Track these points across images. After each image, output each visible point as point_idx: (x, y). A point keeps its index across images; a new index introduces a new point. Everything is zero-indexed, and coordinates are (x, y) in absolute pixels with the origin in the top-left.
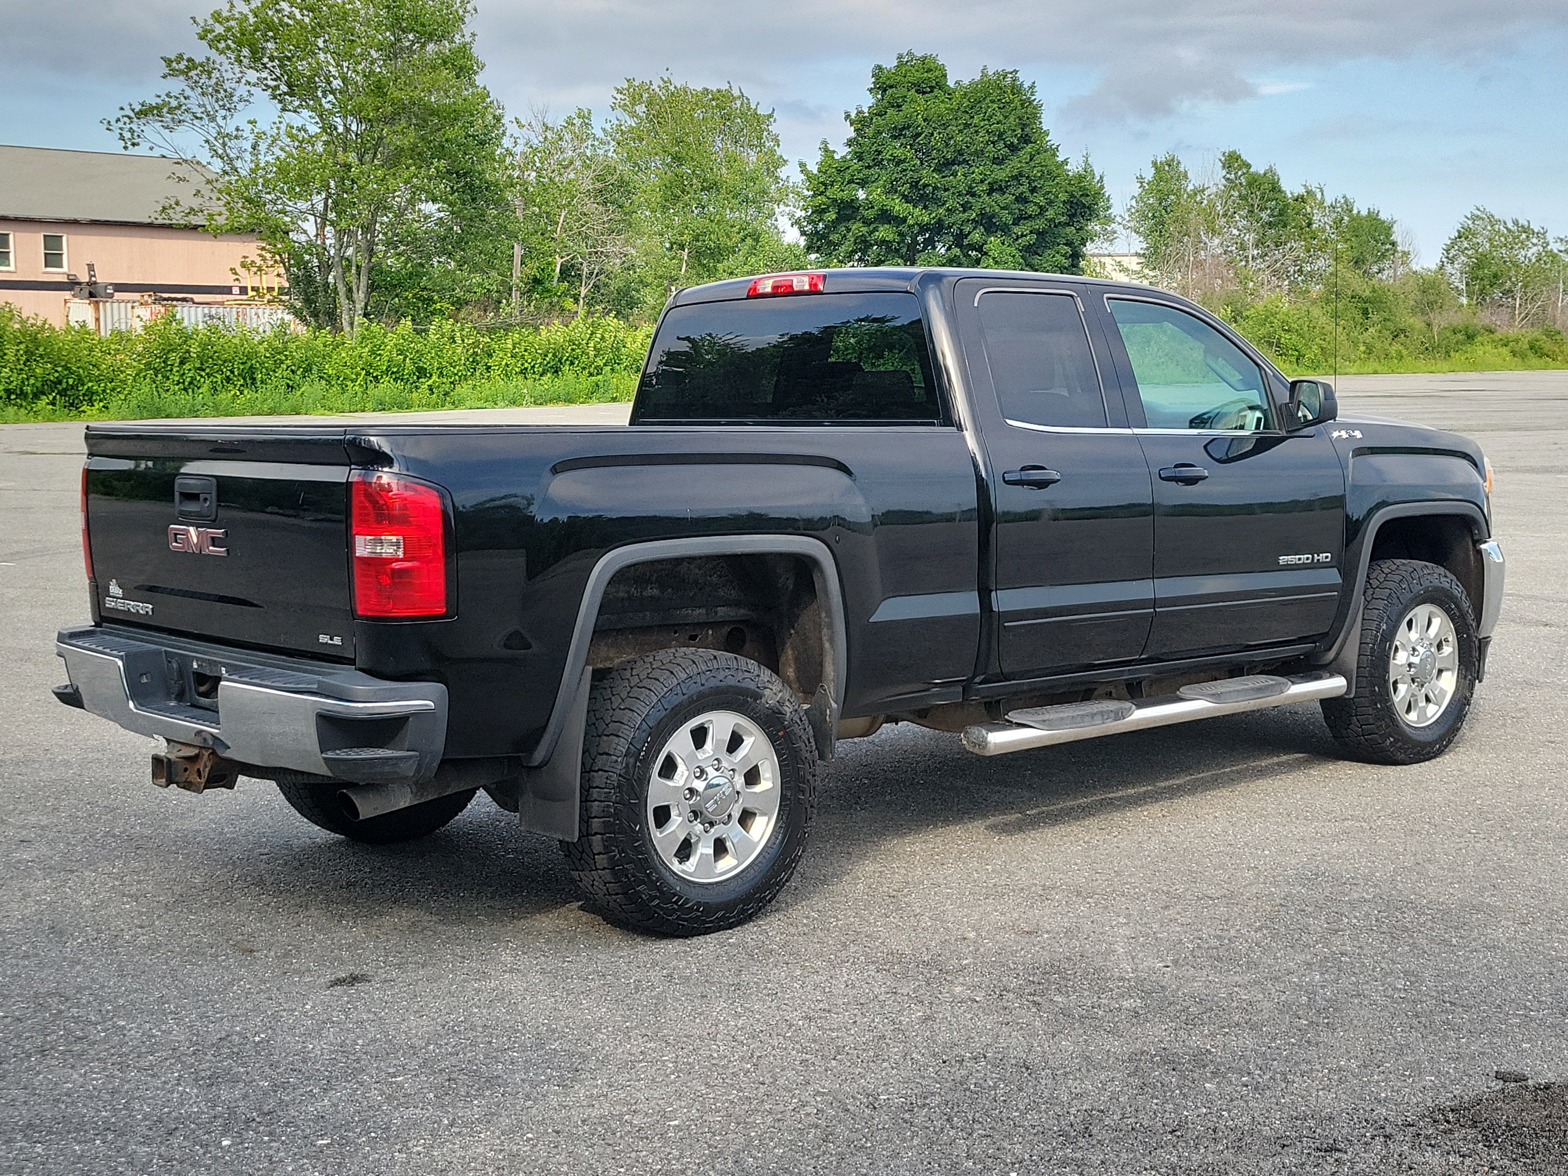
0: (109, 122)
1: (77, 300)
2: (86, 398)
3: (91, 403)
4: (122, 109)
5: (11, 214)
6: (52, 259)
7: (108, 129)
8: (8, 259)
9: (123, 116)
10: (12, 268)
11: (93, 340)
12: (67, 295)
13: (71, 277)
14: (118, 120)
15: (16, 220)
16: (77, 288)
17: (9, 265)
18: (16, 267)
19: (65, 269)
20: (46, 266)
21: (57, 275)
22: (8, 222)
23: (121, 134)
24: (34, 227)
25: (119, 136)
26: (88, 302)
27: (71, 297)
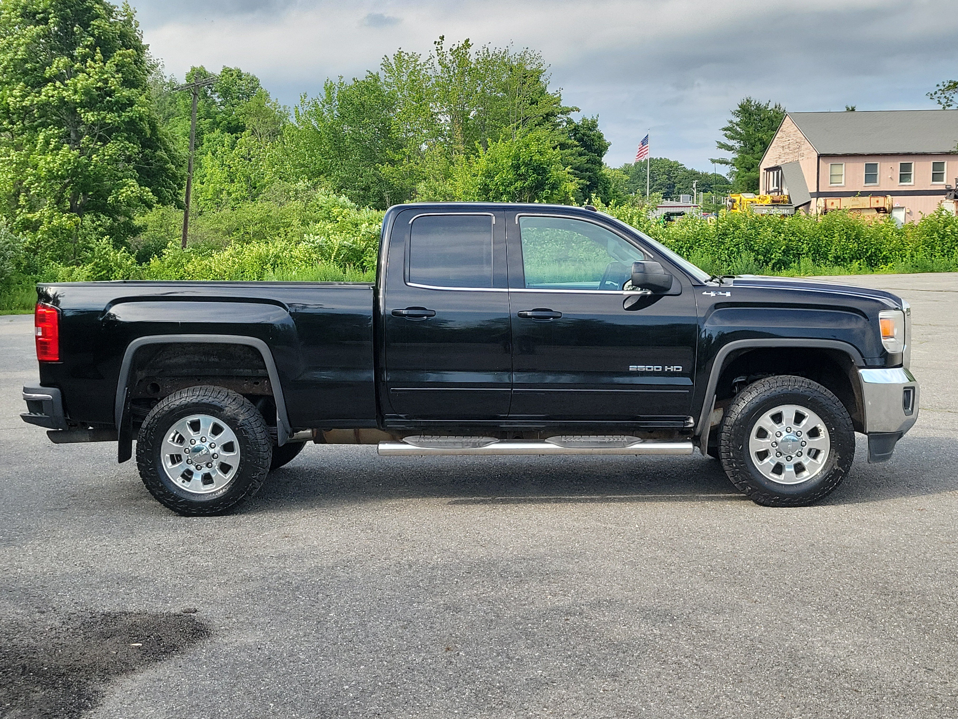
0: (931, 94)
1: (948, 201)
2: (884, 261)
3: (886, 263)
4: (938, 85)
5: (914, 151)
6: (937, 176)
7: (931, 98)
8: (910, 178)
9: (939, 90)
10: (912, 183)
11: (892, 226)
12: (943, 197)
13: (948, 187)
14: (936, 93)
15: (917, 154)
16: (948, 193)
17: (911, 182)
18: (914, 183)
19: (945, 182)
20: (933, 181)
21: (940, 186)
22: (911, 157)
23: (939, 101)
24: (927, 158)
25: (938, 102)
26: (953, 201)
27: (945, 199)
